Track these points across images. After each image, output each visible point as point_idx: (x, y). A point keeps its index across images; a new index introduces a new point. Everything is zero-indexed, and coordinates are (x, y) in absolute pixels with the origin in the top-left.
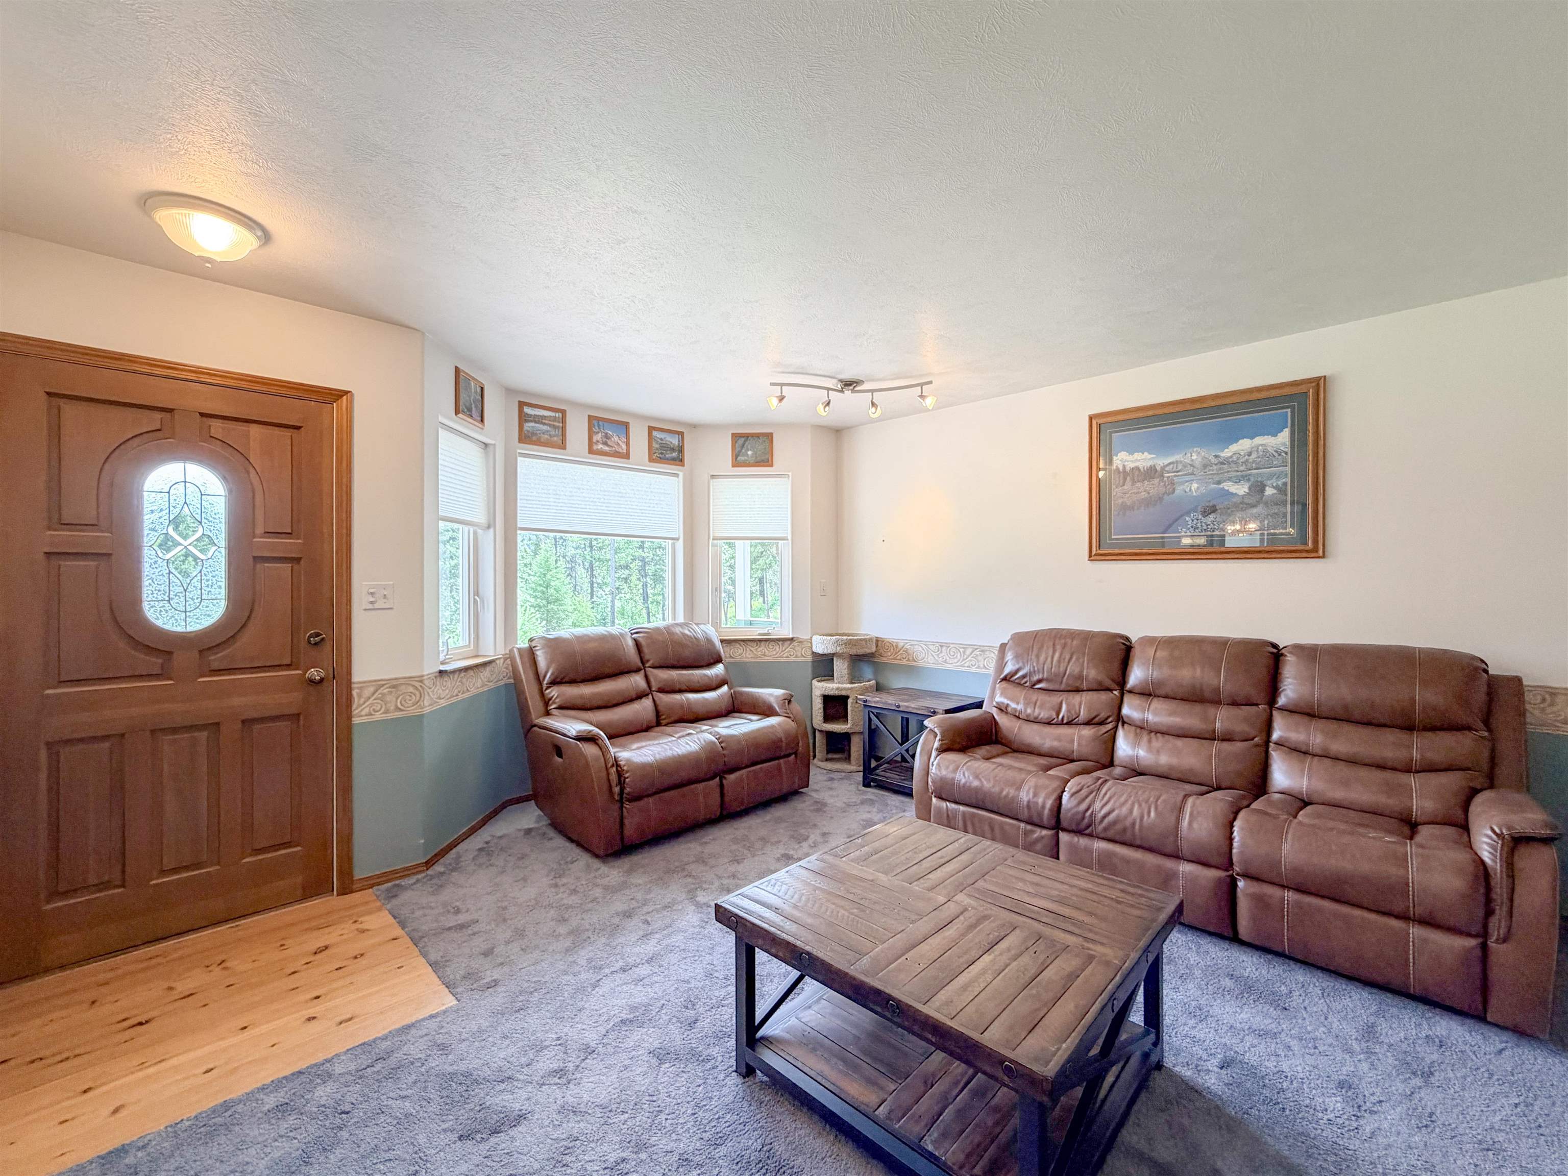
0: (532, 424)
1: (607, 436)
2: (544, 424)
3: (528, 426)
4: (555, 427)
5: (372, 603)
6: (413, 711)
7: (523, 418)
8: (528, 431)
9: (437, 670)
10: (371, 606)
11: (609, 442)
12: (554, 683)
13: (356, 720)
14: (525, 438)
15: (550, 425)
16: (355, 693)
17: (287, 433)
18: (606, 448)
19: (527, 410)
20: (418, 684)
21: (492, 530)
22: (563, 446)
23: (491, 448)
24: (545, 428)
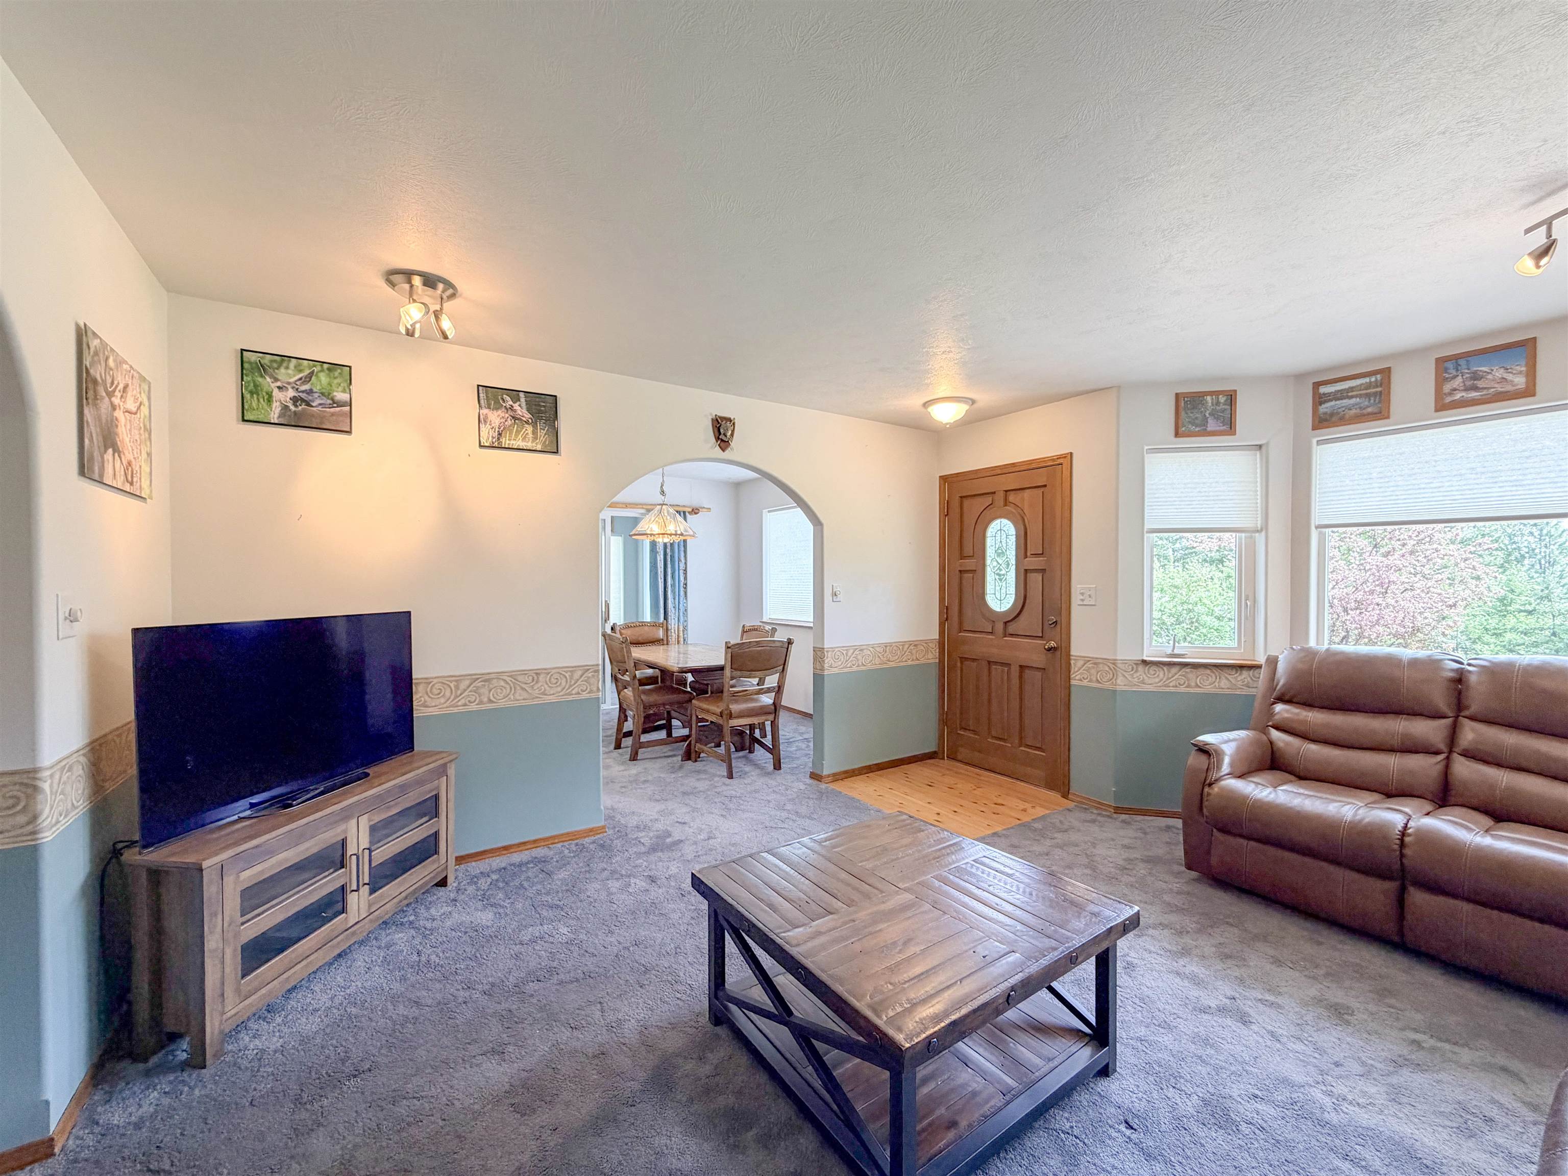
0: (1333, 403)
1: (1476, 376)
2: (1352, 397)
3: (1324, 408)
4: (1368, 396)
5: (1082, 600)
6: (1107, 685)
7: (1319, 399)
8: (1325, 413)
9: (1141, 659)
10: (1081, 603)
11: (1480, 384)
12: (1281, 699)
13: (1073, 682)
14: (1321, 422)
15: (1360, 396)
16: (1072, 662)
17: (1040, 491)
18: (1474, 394)
19: (1323, 390)
20: (1111, 666)
21: (1263, 533)
22: (1382, 414)
23: (1264, 448)
24: (1353, 401)
